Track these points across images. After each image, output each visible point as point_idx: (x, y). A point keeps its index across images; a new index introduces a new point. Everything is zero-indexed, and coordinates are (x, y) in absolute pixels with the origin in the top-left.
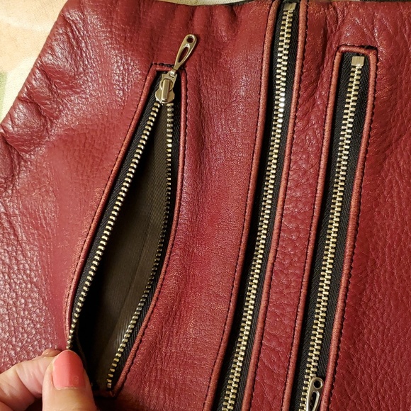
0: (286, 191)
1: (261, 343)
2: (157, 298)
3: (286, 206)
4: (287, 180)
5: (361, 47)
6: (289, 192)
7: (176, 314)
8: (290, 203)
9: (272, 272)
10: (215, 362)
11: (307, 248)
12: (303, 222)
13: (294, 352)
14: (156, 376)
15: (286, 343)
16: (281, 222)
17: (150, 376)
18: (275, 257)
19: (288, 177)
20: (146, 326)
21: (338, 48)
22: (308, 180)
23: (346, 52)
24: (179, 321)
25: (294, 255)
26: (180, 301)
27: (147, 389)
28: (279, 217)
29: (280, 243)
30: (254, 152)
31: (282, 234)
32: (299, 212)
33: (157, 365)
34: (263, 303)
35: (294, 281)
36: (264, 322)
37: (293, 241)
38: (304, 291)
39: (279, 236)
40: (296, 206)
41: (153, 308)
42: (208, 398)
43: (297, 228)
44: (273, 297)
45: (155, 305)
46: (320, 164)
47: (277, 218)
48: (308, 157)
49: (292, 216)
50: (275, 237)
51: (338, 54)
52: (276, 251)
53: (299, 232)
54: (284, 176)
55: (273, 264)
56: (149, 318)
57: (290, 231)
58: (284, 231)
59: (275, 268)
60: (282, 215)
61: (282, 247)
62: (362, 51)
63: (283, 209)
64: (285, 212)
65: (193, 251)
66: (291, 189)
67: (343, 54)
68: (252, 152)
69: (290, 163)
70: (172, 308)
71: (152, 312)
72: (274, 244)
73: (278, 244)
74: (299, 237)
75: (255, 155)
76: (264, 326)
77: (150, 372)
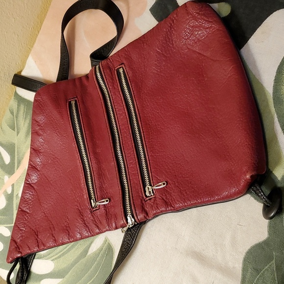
2: (93, 173)
11: (130, 131)
16: (120, 128)
18: (122, 140)
33: (105, 192)
43: (125, 127)
48: (120, 104)
51: (115, 71)
56: (95, 180)
57: (124, 129)
62: (121, 66)
70: (99, 173)
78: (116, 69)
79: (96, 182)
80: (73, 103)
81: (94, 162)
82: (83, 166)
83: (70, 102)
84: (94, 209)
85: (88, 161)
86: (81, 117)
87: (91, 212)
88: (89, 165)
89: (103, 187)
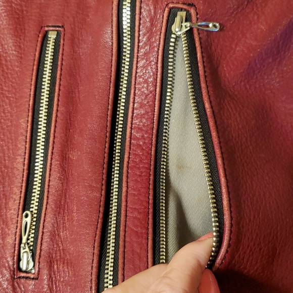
0: (133, 111)
1: (126, 216)
2: (48, 197)
3: (134, 122)
4: (134, 103)
5: (184, 4)
6: (135, 111)
7: (64, 206)
8: (137, 119)
9: (128, 167)
10: (96, 234)
11: (151, 150)
12: (146, 132)
13: (150, 216)
14: (60, 256)
15: (144, 212)
16: (131, 133)
17: (56, 257)
18: (129, 158)
19: (134, 100)
20: (44, 220)
21: (167, 5)
22: (148, 102)
23: (173, 8)
24: (67, 211)
25: (143, 155)
26: (65, 196)
27: (56, 267)
28: (130, 130)
29: (132, 147)
30: (110, 81)
31: (133, 141)
32: (144, 125)
33: (60, 247)
34: (124, 189)
35: (144, 171)
36: (126, 201)
37: (140, 145)
38: (152, 177)
39: (130, 143)
40: (141, 121)
41: (47, 205)
42: (94, 262)
43: (143, 136)
44: (130, 184)
45: (47, 203)
46: (156, 91)
47: (128, 130)
48: (148, 86)
49: (139, 128)
50: (127, 143)
51: (167, 9)
52: (130, 153)
53: (144, 139)
54: (131, 100)
55: (128, 162)
56: (45, 214)
57: (138, 139)
58: (134, 139)
59: (130, 165)
60: (131, 128)
61: (133, 150)
62: (185, 7)
63: (132, 124)
64: (133, 126)
65: (69, 157)
66: (137, 109)
67: (171, 9)
68: (109, 82)
69: (135, 90)
70: (60, 202)
71: (46, 208)
72: (127, 148)
73: (130, 148)
74: (145, 143)
75: (111, 84)
76: (127, 204)
77: (56, 254)
78: (171, 5)
79: (48, 219)
80: (52, 36)
81: (56, 175)
82: (29, 174)
83: (47, 32)
84: (22, 275)
85: (44, 168)
86: (59, 72)
87: (13, 278)
88: (43, 176)
89: (59, 235)
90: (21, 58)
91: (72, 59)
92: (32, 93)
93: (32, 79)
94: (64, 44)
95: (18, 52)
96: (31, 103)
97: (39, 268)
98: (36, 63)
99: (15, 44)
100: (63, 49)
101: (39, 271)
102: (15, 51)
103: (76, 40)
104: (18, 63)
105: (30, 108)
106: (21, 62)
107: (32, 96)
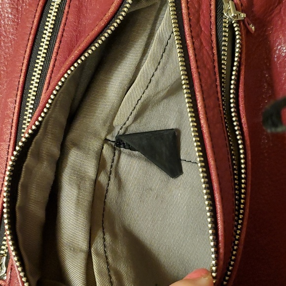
90: (18, 24)
91: (75, 31)
92: (24, 68)
93: (26, 51)
94: (68, 12)
95: (15, 16)
96: (22, 80)
97: (11, 276)
98: (33, 32)
99: (12, 6)
100: (67, 18)
101: (10, 279)
102: (11, 14)
103: (84, 8)
104: (13, 29)
105: (20, 86)
106: (16, 28)
107: (23, 71)
